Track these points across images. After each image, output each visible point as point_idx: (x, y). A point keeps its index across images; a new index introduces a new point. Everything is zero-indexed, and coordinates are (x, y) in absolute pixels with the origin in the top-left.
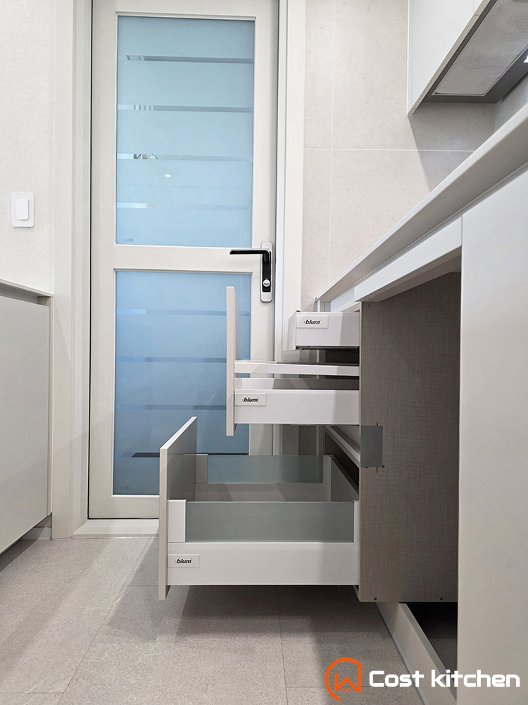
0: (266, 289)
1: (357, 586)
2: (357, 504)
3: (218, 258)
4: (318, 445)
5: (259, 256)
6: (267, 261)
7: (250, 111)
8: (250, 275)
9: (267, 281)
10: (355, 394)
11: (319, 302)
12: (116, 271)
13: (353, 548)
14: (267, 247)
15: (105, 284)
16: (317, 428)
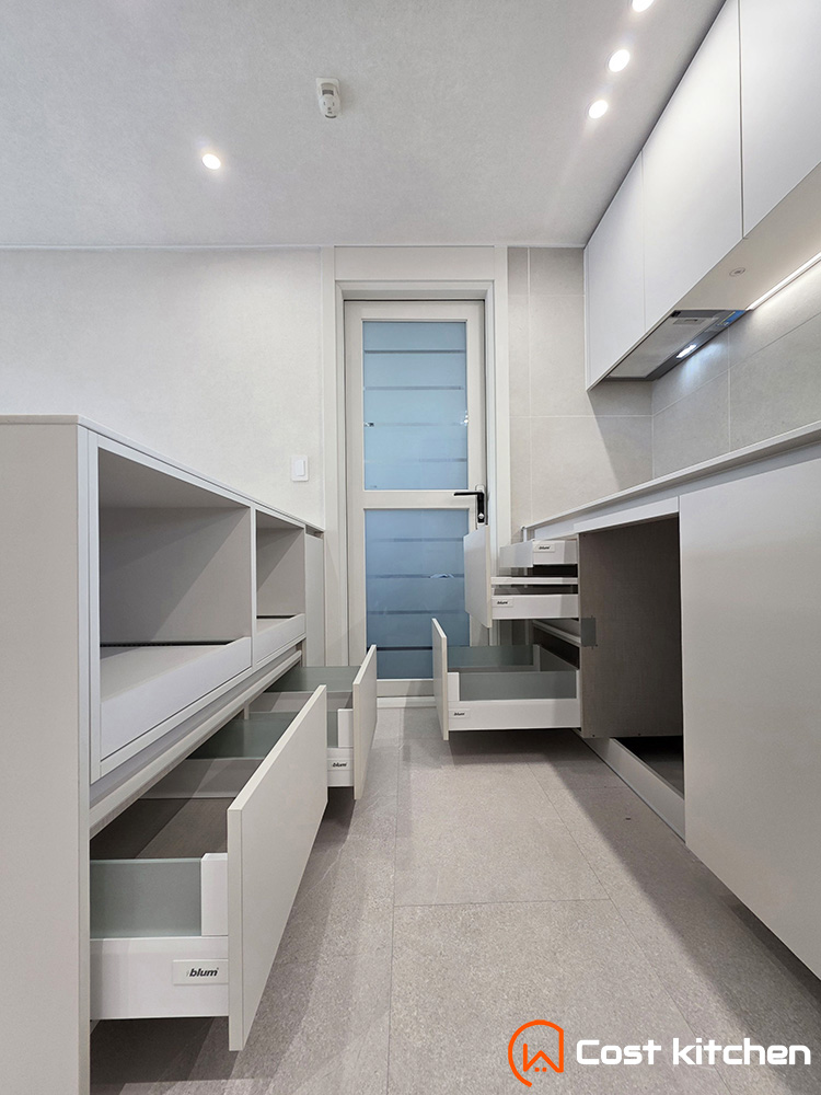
0: (481, 521)
1: (580, 729)
2: (578, 672)
3: (443, 498)
4: (528, 637)
5: (475, 497)
6: (482, 499)
7: (463, 388)
8: (468, 510)
9: (481, 515)
10: (575, 597)
11: (525, 531)
12: (365, 510)
13: (577, 701)
14: (481, 489)
15: (359, 520)
16: (527, 623)
